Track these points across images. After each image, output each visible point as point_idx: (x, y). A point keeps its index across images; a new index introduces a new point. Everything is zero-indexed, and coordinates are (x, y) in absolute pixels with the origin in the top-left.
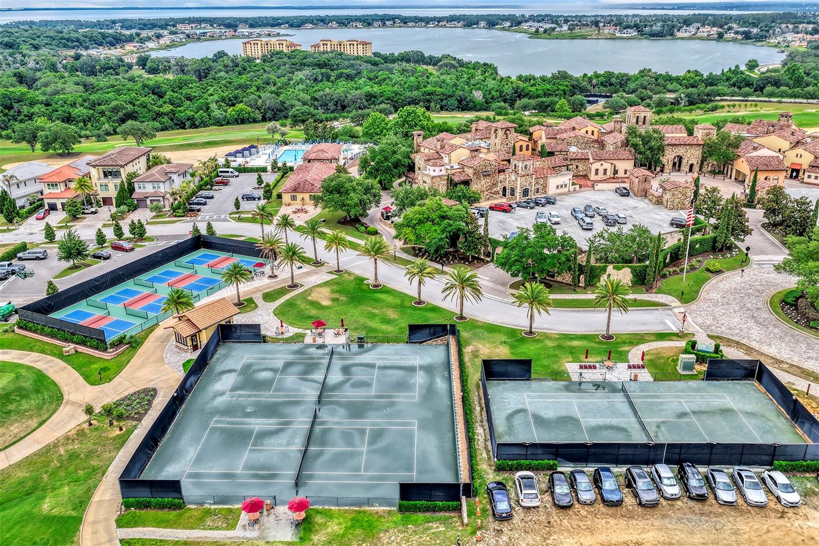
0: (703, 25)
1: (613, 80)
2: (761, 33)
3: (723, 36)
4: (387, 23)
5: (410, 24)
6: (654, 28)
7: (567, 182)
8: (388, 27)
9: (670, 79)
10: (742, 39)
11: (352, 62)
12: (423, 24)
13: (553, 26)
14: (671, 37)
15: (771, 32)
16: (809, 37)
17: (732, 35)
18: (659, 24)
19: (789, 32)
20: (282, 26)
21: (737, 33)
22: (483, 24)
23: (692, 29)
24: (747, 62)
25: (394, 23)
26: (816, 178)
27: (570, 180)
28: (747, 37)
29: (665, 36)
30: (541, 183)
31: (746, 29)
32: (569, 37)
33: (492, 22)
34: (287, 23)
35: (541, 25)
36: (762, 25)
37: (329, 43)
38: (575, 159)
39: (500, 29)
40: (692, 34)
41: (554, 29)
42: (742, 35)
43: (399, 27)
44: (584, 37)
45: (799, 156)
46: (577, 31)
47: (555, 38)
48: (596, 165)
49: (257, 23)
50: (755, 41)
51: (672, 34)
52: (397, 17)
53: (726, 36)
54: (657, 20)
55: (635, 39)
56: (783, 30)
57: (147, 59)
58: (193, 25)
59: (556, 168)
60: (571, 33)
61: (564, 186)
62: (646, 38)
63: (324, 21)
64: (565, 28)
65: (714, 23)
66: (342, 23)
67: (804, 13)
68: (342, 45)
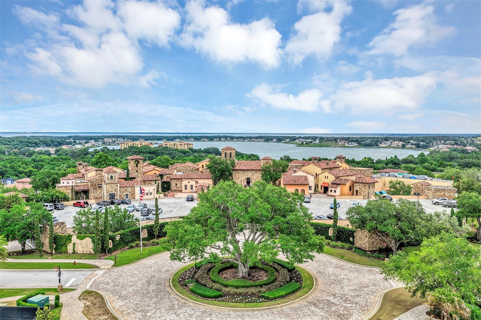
0: (394, 141)
2: (425, 145)
3: (405, 146)
4: (222, 139)
5: (235, 140)
6: (366, 141)
7: (152, 191)
8: (222, 141)
10: (416, 148)
11: (171, 151)
12: (242, 140)
13: (311, 140)
14: (376, 147)
15: (431, 144)
16: (451, 146)
17: (410, 146)
18: (370, 140)
19: (441, 144)
20: (163, 140)
21: (412, 144)
22: (275, 140)
23: (388, 143)
25: (226, 139)
26: (335, 191)
27: (154, 189)
28: (418, 146)
29: (373, 146)
30: (129, 191)
31: (417, 142)
32: (316, 146)
33: (280, 139)
34: (166, 138)
35: (305, 140)
36: (427, 141)
37: (168, 144)
38: (174, 179)
39: (284, 143)
40: (388, 145)
41: (311, 142)
42: (415, 146)
43: (229, 141)
44: (328, 146)
45: (326, 178)
46: (324, 143)
47: (312, 146)
48: (185, 182)
49: (149, 138)
50: (423, 149)
51: (377, 145)
52: (229, 137)
53: (407, 146)
54: (370, 138)
55: (356, 147)
56: (438, 143)
57: (60, 150)
58: (113, 139)
59: (147, 182)
60: (320, 144)
61: (149, 194)
62: (362, 147)
63: (187, 137)
64: (317, 141)
65: (400, 140)
66: (197, 139)
67: (454, 136)
68: (176, 145)
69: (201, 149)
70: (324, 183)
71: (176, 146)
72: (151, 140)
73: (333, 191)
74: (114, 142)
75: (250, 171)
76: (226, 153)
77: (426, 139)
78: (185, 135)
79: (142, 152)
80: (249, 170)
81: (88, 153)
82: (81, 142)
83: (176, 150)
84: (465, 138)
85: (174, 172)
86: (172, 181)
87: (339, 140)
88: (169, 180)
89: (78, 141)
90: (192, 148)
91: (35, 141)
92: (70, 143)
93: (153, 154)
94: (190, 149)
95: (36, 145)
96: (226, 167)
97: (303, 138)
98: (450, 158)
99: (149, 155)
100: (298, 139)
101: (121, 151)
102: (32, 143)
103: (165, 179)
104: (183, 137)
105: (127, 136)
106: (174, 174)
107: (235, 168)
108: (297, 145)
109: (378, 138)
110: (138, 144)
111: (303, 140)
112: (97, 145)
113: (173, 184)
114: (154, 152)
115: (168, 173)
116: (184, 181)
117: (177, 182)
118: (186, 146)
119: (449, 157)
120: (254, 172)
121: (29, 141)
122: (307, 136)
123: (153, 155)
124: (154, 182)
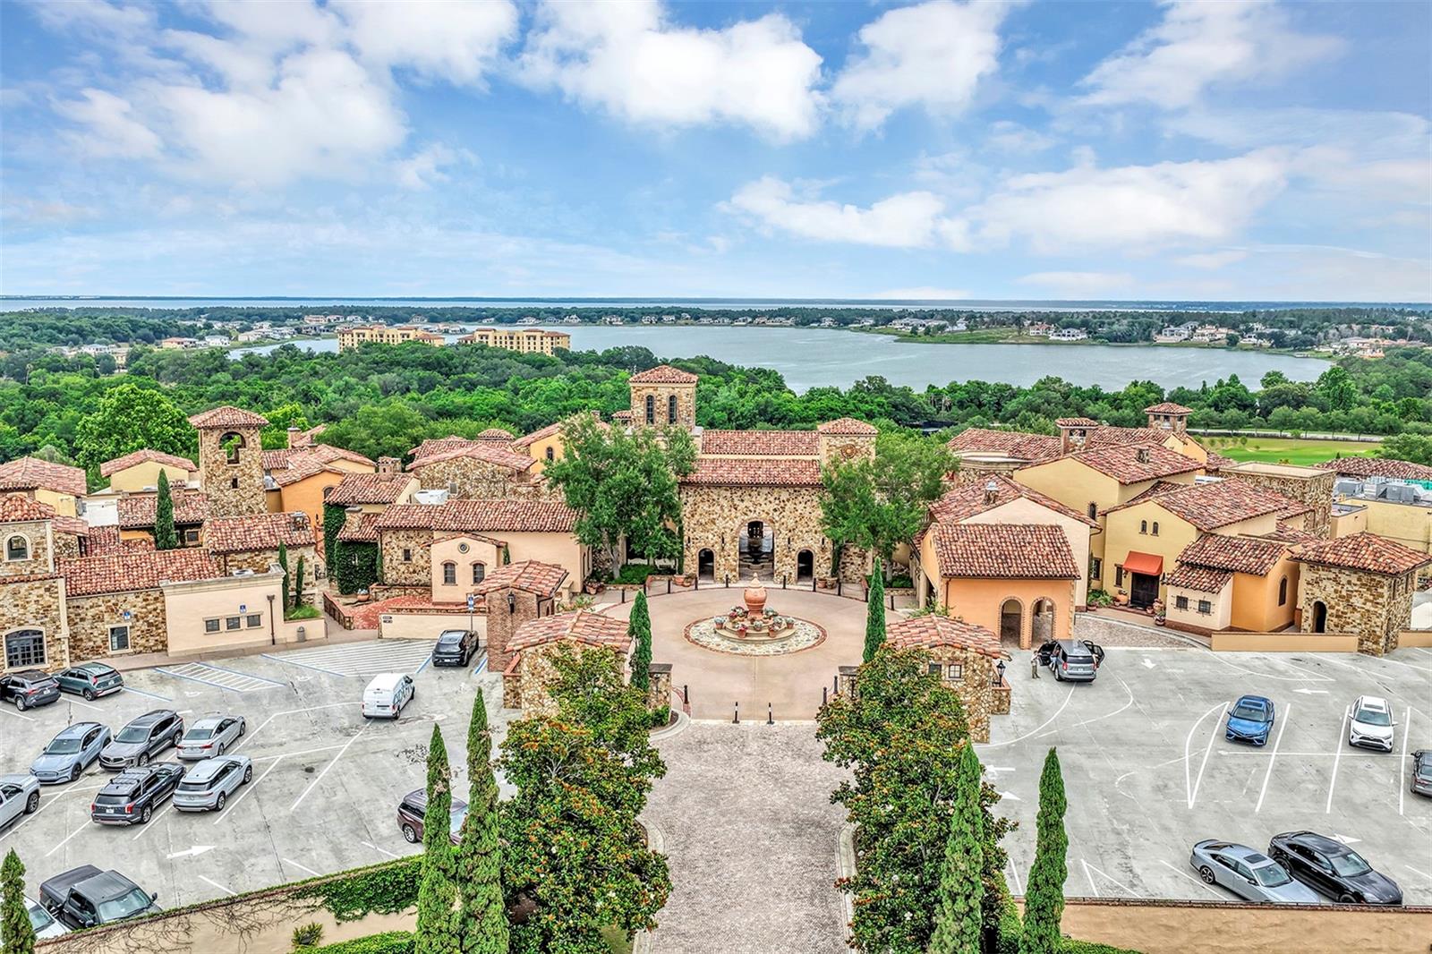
0: (1202, 324)
1: (985, 397)
2: (1303, 338)
3: (1236, 342)
4: (665, 318)
5: (705, 321)
6: (1116, 327)
7: (256, 604)
8: (666, 325)
9: (1096, 395)
10: (1271, 347)
11: (496, 360)
12: (726, 321)
13: (942, 323)
14: (1146, 343)
15: (1321, 334)
16: (1387, 342)
17: (1253, 340)
18: (1125, 322)
19: (1353, 335)
20: (485, 321)
21: (1260, 336)
22: (827, 321)
23: (1184, 331)
24: (1263, 376)
25: (678, 318)
26: (1205, 608)
27: (271, 598)
28: (1279, 342)
29: (1136, 341)
30: (133, 611)
31: (1276, 330)
32: (955, 339)
33: (844, 319)
34: (493, 316)
35: (923, 322)
36: (1305, 324)
37: (491, 334)
38: (397, 529)
39: (856, 330)
40: (1182, 338)
41: (942, 328)
42: (1270, 340)
43: (687, 324)
44: (992, 341)
45: (1150, 529)
46: (982, 331)
47: (944, 342)
48: (444, 550)
49: (443, 315)
50: (1294, 351)
51: (1148, 338)
52: (687, 311)
53: (1242, 342)
54: (1124, 315)
55: (1083, 344)
56: (1343, 332)
57: (141, 355)
58: (332, 318)
59: (240, 557)
60: (971, 335)
61: (244, 623)
62: (1102, 344)
63: (559, 313)
64: (961, 326)
65: (1221, 321)
66: (588, 318)
67: (1384, 310)
68: (515, 338)
69: (593, 352)
70: (1133, 555)
71: (515, 341)
72: (447, 320)
73: (1193, 604)
74: (330, 328)
75: (765, 491)
76: (650, 398)
77: (1301, 318)
78: (553, 306)
79: (398, 363)
80: (758, 485)
81: (223, 367)
82: (229, 326)
83: (511, 355)
84: (1419, 315)
85: (399, 491)
86: (386, 539)
87: (1027, 323)
88: (369, 533)
89: (217, 325)
90: (566, 351)
91: (78, 323)
92: (191, 332)
93: (435, 369)
94: (557, 351)
95: (83, 336)
96: (648, 472)
97: (915, 315)
98: (1416, 384)
99: (422, 373)
100: (901, 318)
101: (333, 358)
102: (69, 332)
103: (353, 527)
104: (548, 311)
105: (374, 309)
106: (402, 500)
107: (692, 477)
108: (896, 338)
109: (1150, 316)
110: (394, 335)
111: (915, 322)
112: (278, 337)
113: (391, 551)
114: (439, 363)
115: (371, 497)
116: (438, 541)
117: (411, 545)
118: (547, 341)
119: (1412, 382)
120: (784, 496)
121: (61, 324)
122: (926, 308)
123: (436, 373)
124: (276, 555)
